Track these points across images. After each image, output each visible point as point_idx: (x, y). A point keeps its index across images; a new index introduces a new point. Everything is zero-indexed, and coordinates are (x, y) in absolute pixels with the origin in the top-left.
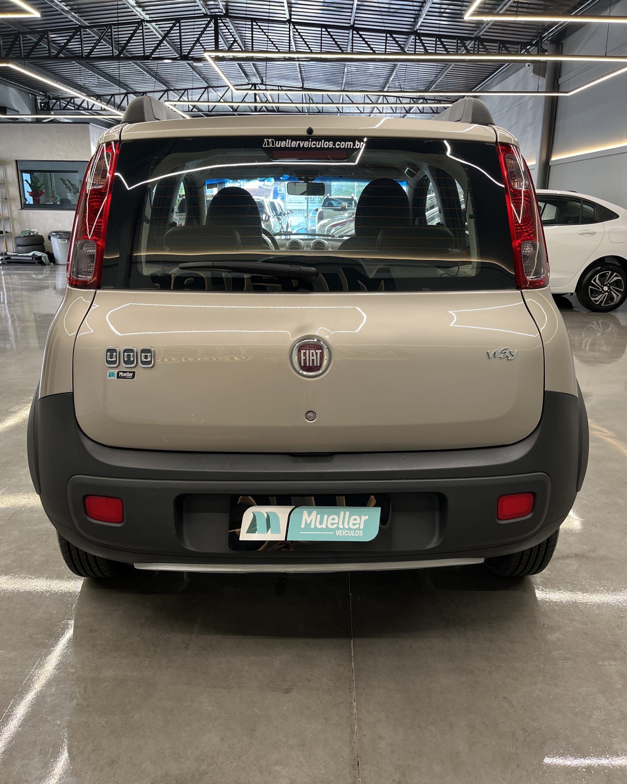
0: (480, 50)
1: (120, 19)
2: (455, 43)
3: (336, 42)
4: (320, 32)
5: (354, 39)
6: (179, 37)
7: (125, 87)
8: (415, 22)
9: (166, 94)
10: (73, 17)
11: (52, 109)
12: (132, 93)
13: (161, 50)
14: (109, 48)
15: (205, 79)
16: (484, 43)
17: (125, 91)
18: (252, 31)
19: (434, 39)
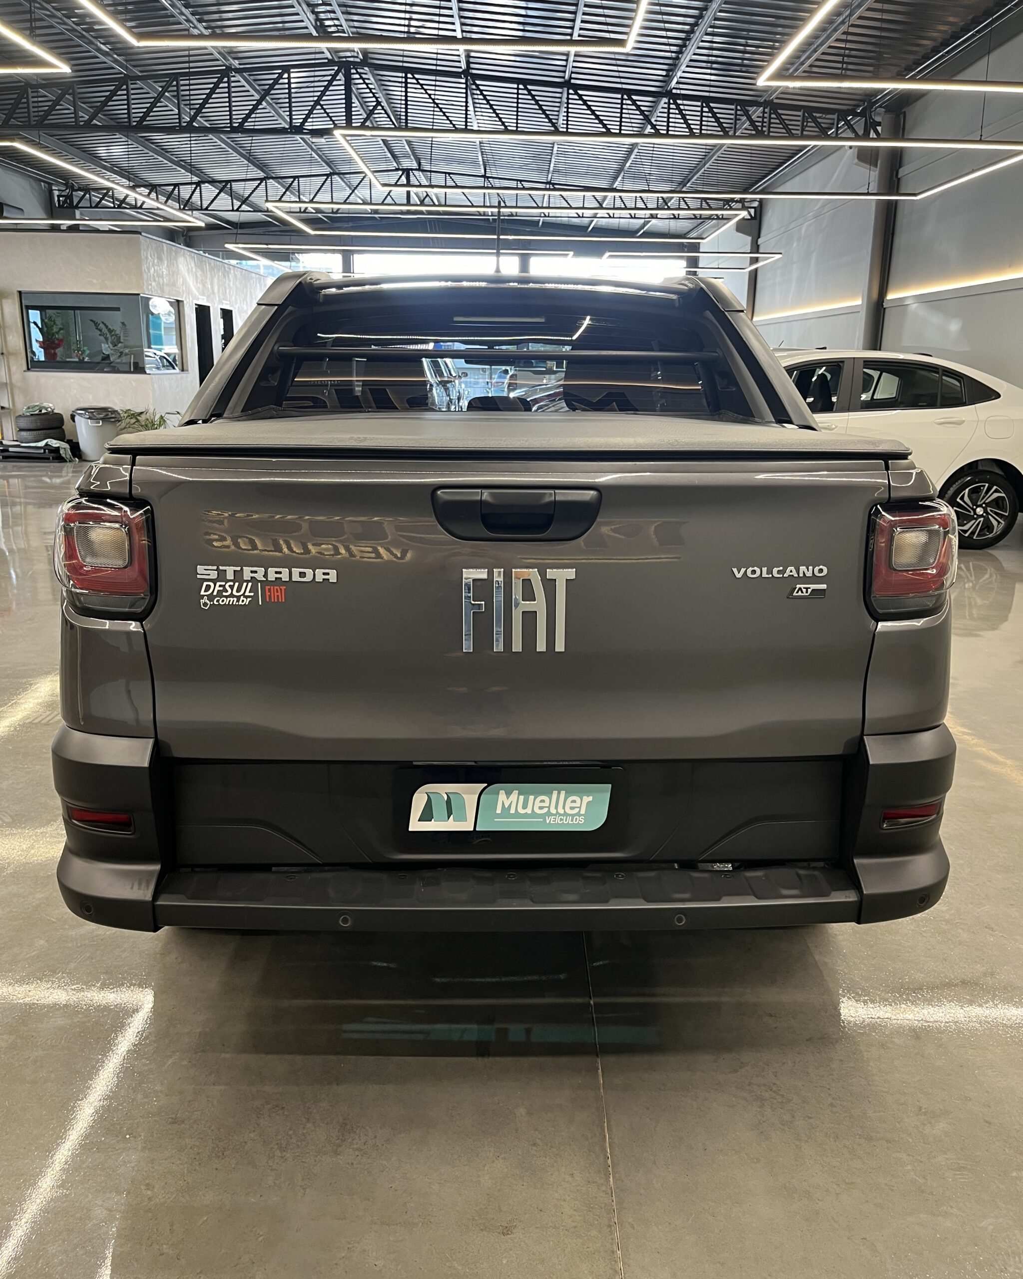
0: (772, 121)
1: (192, 65)
2: (732, 110)
3: (540, 107)
4: (516, 91)
5: (570, 101)
6: (287, 96)
7: (197, 172)
8: (669, 77)
9: (264, 184)
10: (116, 61)
11: (77, 207)
12: (209, 182)
13: (258, 115)
14: (172, 110)
15: (329, 163)
16: (779, 111)
17: (195, 179)
18: (406, 87)
19: (699, 104)
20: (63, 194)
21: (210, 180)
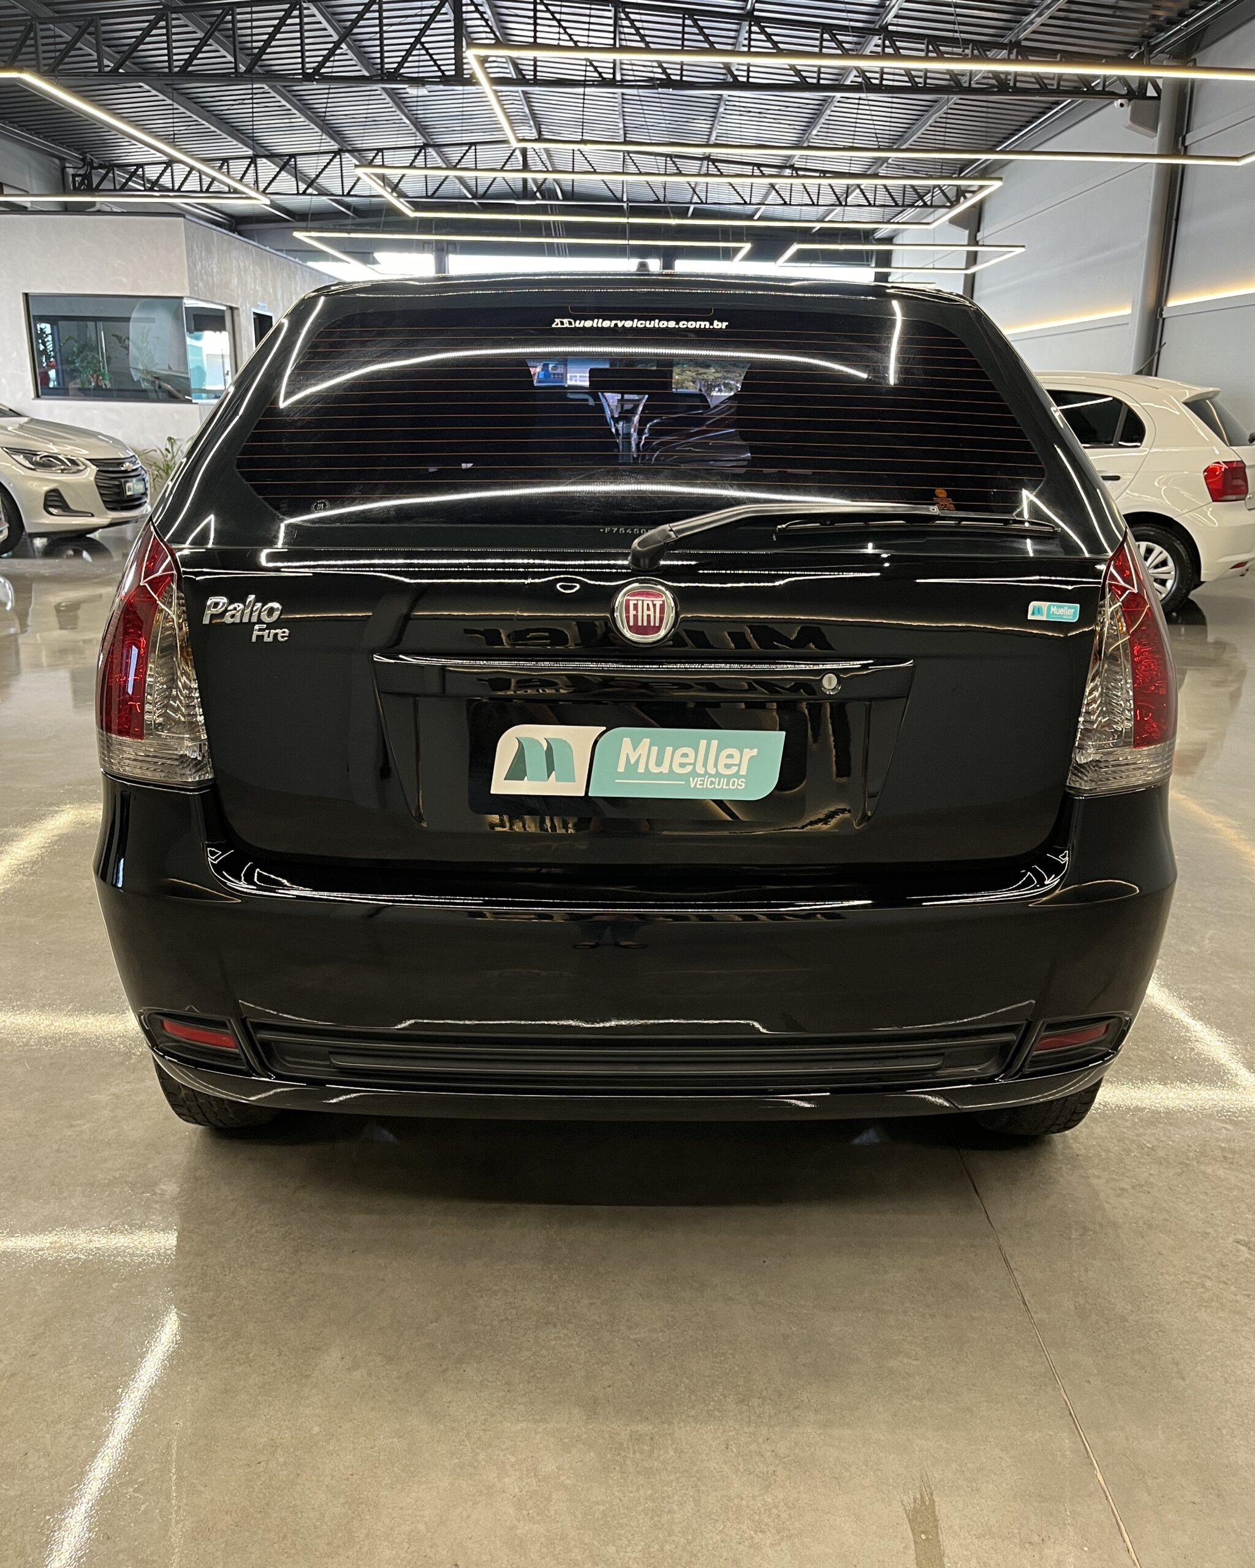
6: (377, 36)
7: (253, 142)
9: (337, 159)
11: (97, 186)
12: (267, 157)
13: (336, 64)
15: (423, 131)
17: (250, 152)
20: (81, 172)
21: (267, 153)
